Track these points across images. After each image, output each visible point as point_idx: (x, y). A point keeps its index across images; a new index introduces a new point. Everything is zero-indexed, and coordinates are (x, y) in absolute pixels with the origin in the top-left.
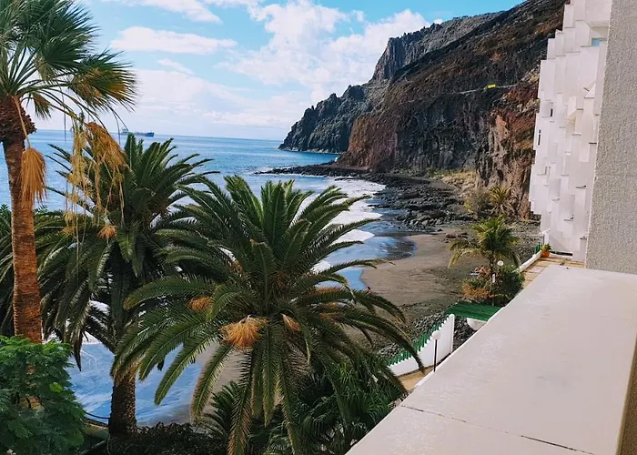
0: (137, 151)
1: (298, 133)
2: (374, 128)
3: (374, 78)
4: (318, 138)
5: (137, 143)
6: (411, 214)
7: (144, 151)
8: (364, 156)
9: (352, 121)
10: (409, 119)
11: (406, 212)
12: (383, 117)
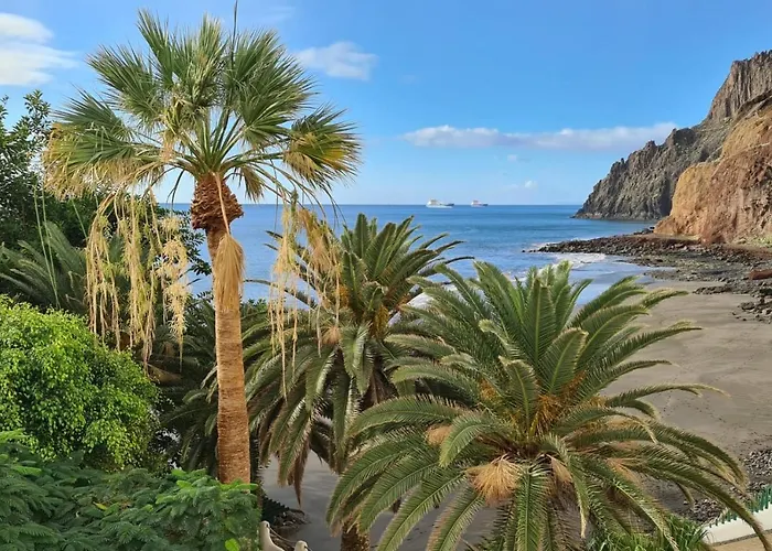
0: (370, 234)
1: (602, 193)
2: (708, 184)
3: (710, 117)
4: (629, 199)
5: (369, 224)
6: (762, 301)
7: (378, 234)
8: (693, 220)
9: (677, 176)
10: (761, 169)
11: (756, 300)
12: (721, 168)
